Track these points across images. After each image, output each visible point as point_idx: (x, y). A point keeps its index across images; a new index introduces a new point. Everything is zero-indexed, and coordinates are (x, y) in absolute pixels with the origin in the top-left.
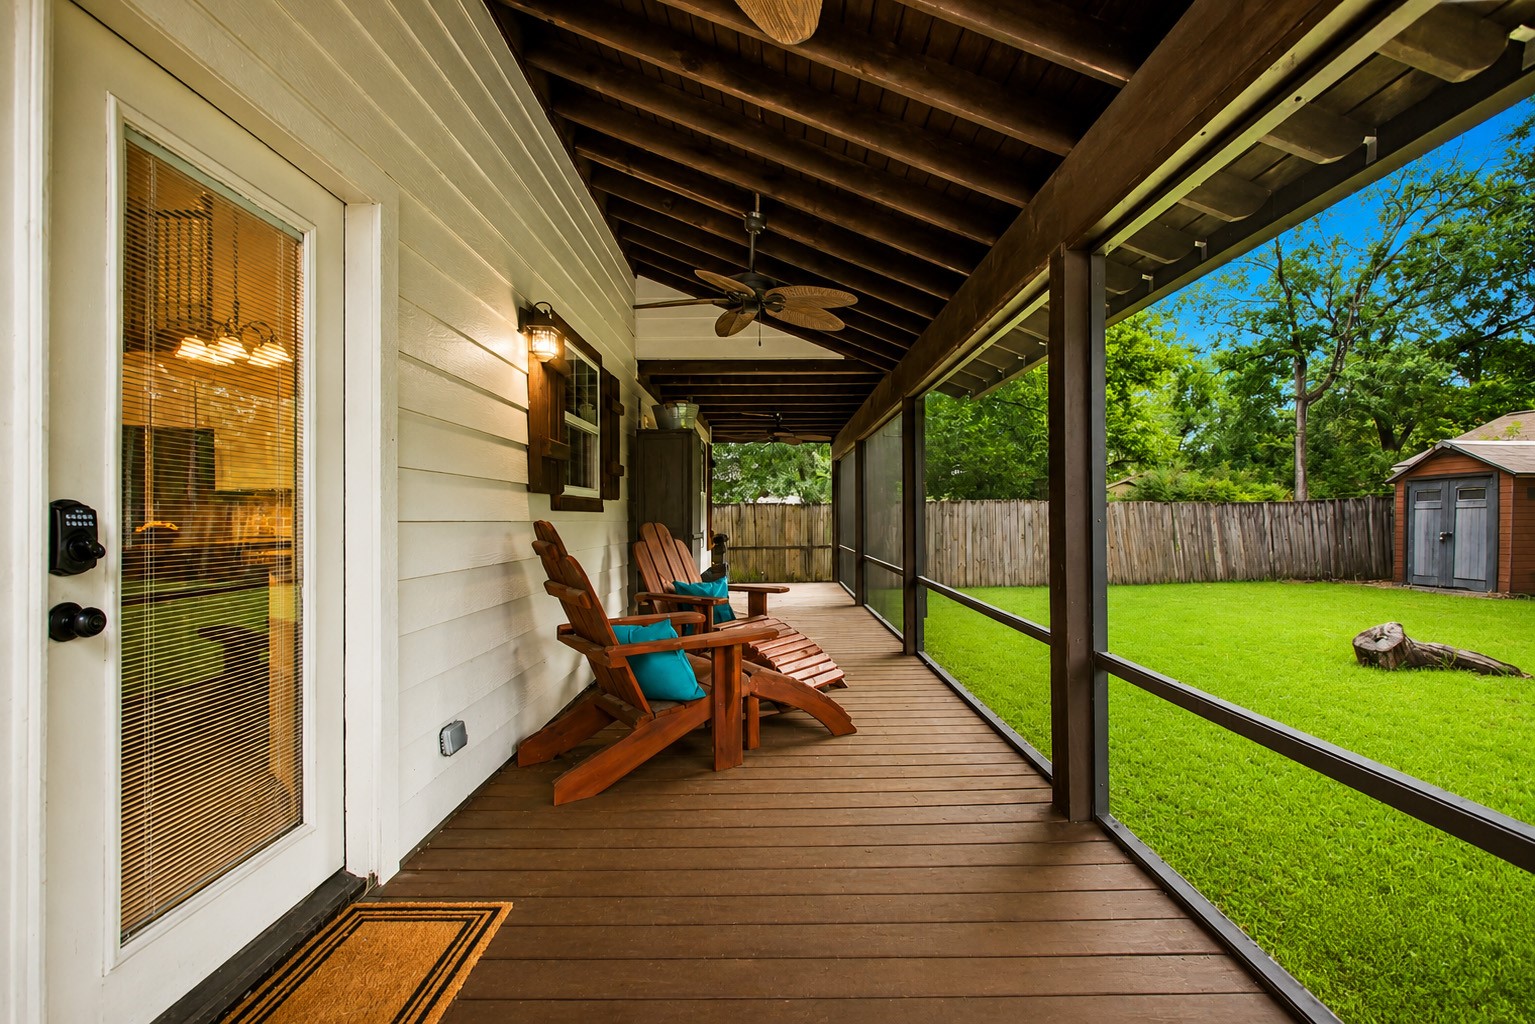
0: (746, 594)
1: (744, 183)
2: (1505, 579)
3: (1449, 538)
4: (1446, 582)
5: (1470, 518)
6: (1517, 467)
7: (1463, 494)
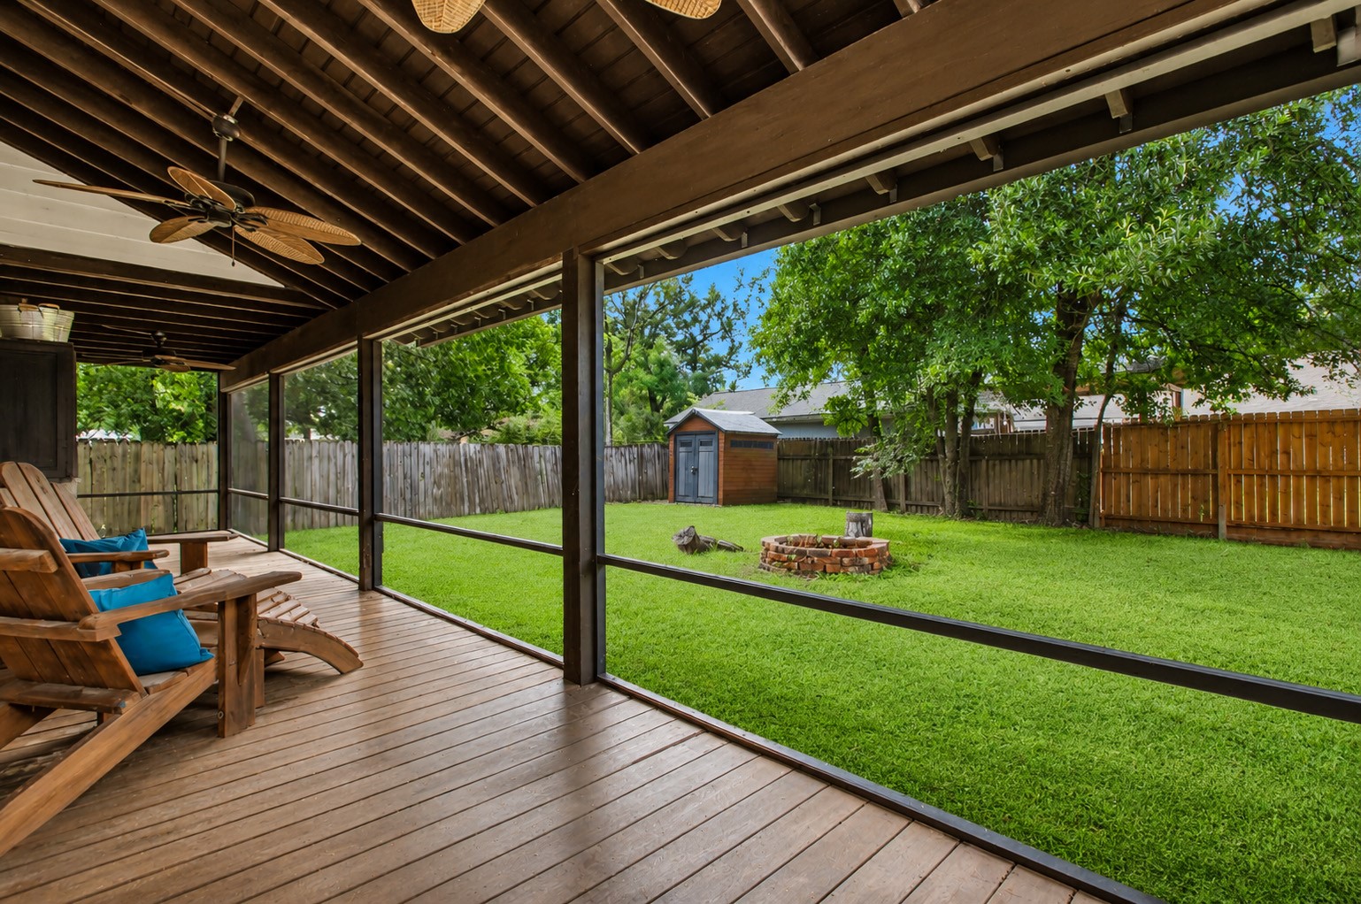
0: (177, 546)
1: (230, 85)
2: (721, 496)
3: (696, 471)
4: (697, 500)
5: (706, 457)
6: (726, 427)
7: (702, 444)
